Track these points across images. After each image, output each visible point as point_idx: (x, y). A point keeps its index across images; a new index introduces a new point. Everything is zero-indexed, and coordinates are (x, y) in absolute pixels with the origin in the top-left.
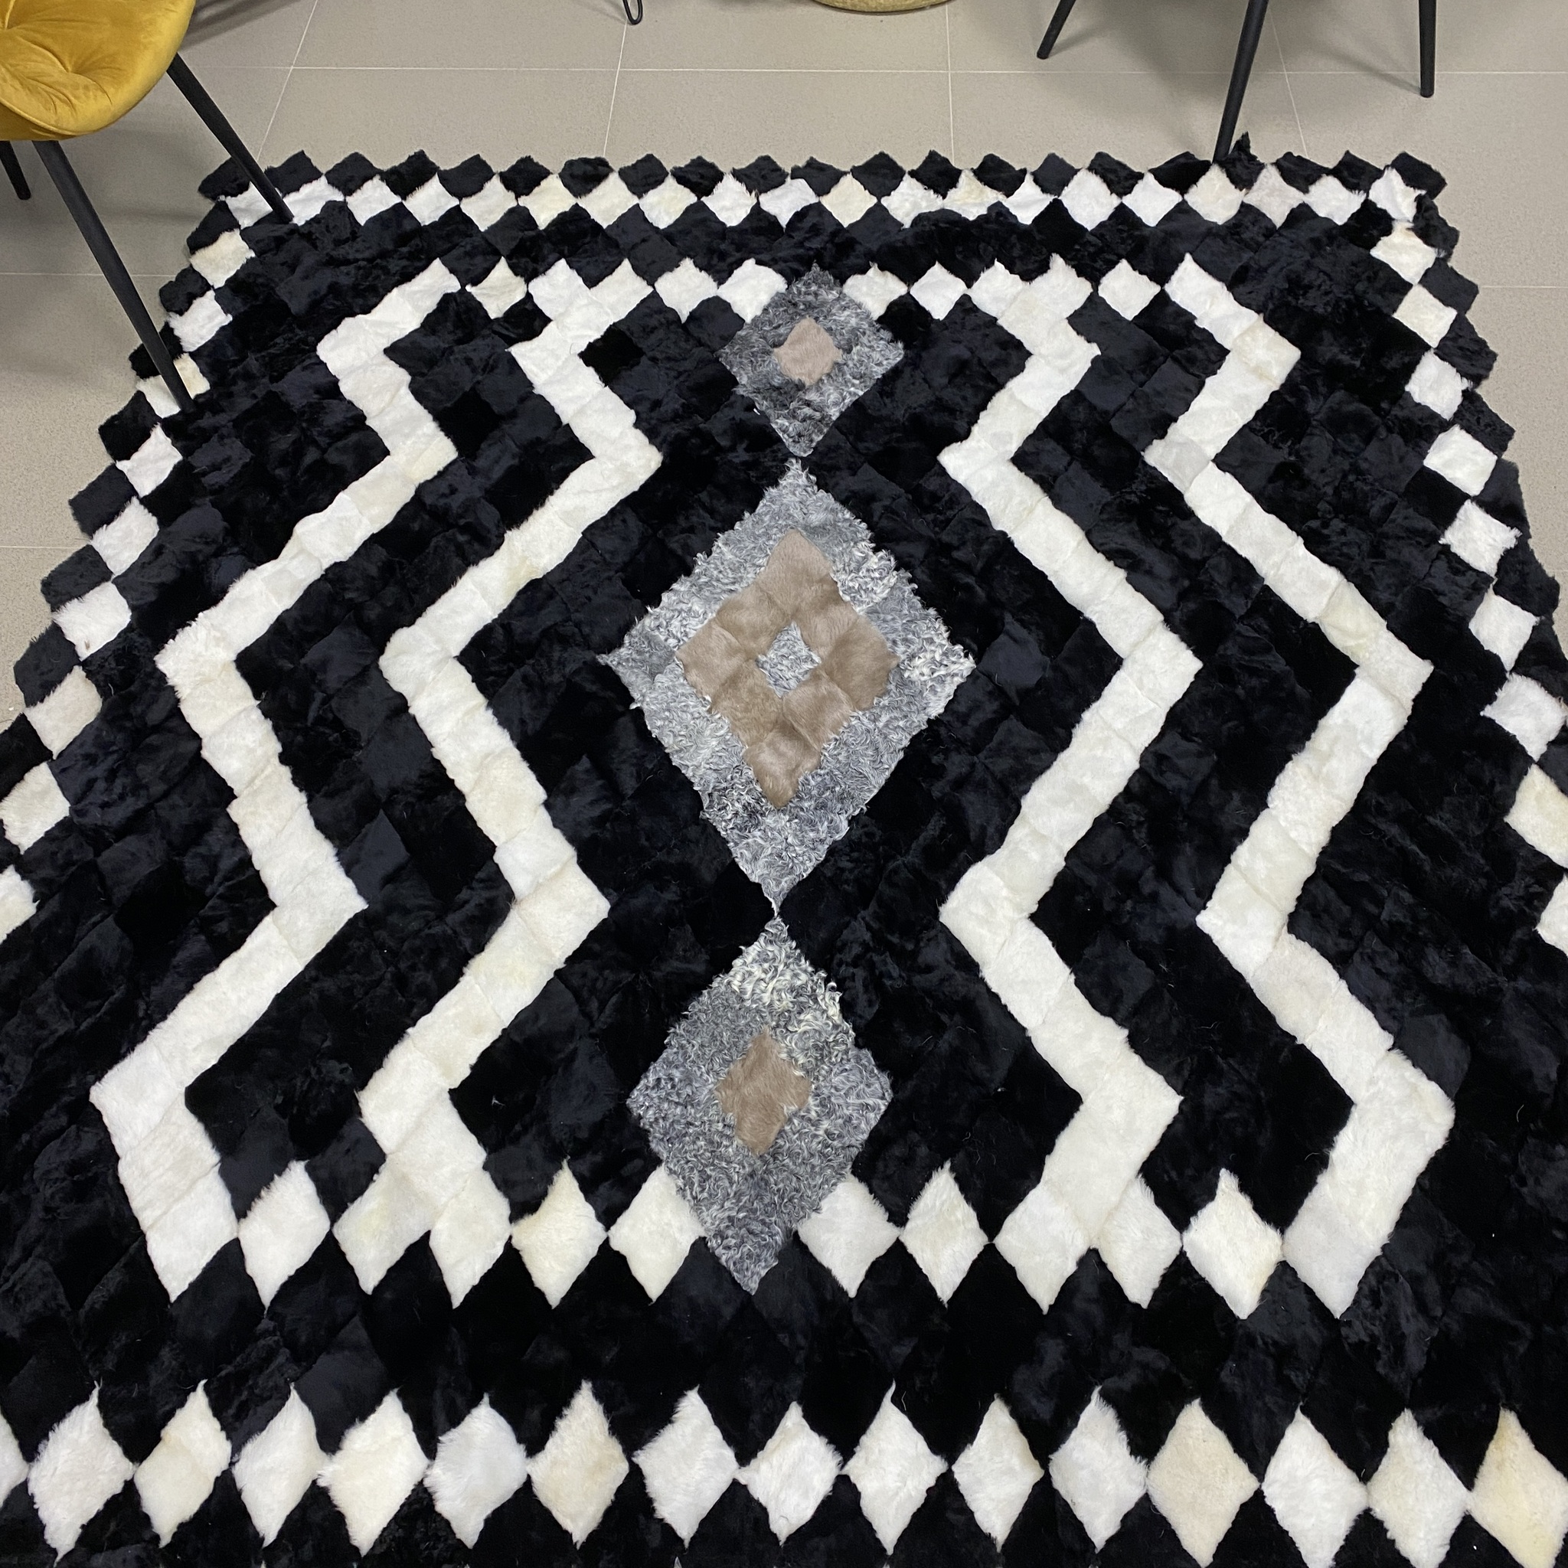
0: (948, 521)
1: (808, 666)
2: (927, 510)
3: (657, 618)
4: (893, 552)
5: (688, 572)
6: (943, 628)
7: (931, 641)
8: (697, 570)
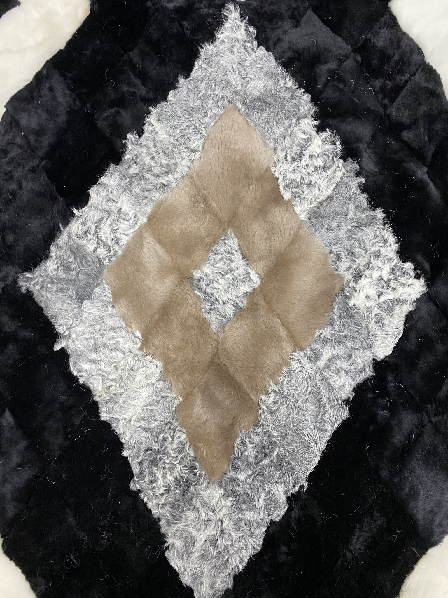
0: (398, 89)
1: (246, 288)
2: (377, 73)
3: (84, 223)
4: (338, 133)
5: (118, 159)
6: (392, 239)
7: (377, 255)
8: (127, 156)
